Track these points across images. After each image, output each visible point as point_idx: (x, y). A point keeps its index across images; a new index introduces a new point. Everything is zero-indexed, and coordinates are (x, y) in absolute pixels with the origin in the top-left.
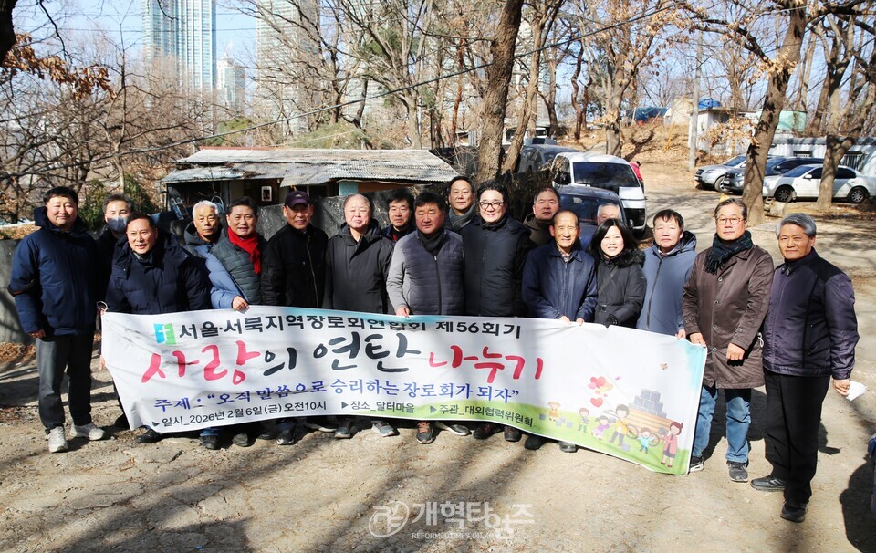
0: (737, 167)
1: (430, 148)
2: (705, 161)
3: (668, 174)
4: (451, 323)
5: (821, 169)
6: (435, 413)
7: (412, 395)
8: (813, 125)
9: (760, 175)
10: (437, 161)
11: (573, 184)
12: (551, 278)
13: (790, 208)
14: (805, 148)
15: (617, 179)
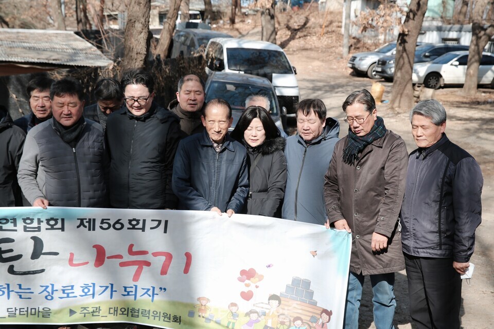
0: (389, 54)
1: (76, 30)
2: (358, 48)
3: (323, 61)
4: (94, 220)
5: (466, 56)
6: (75, 316)
7: (49, 298)
8: (460, 12)
9: (409, 62)
10: (83, 44)
11: (227, 70)
12: (202, 168)
13: (438, 95)
14: (453, 35)
15: (272, 66)
